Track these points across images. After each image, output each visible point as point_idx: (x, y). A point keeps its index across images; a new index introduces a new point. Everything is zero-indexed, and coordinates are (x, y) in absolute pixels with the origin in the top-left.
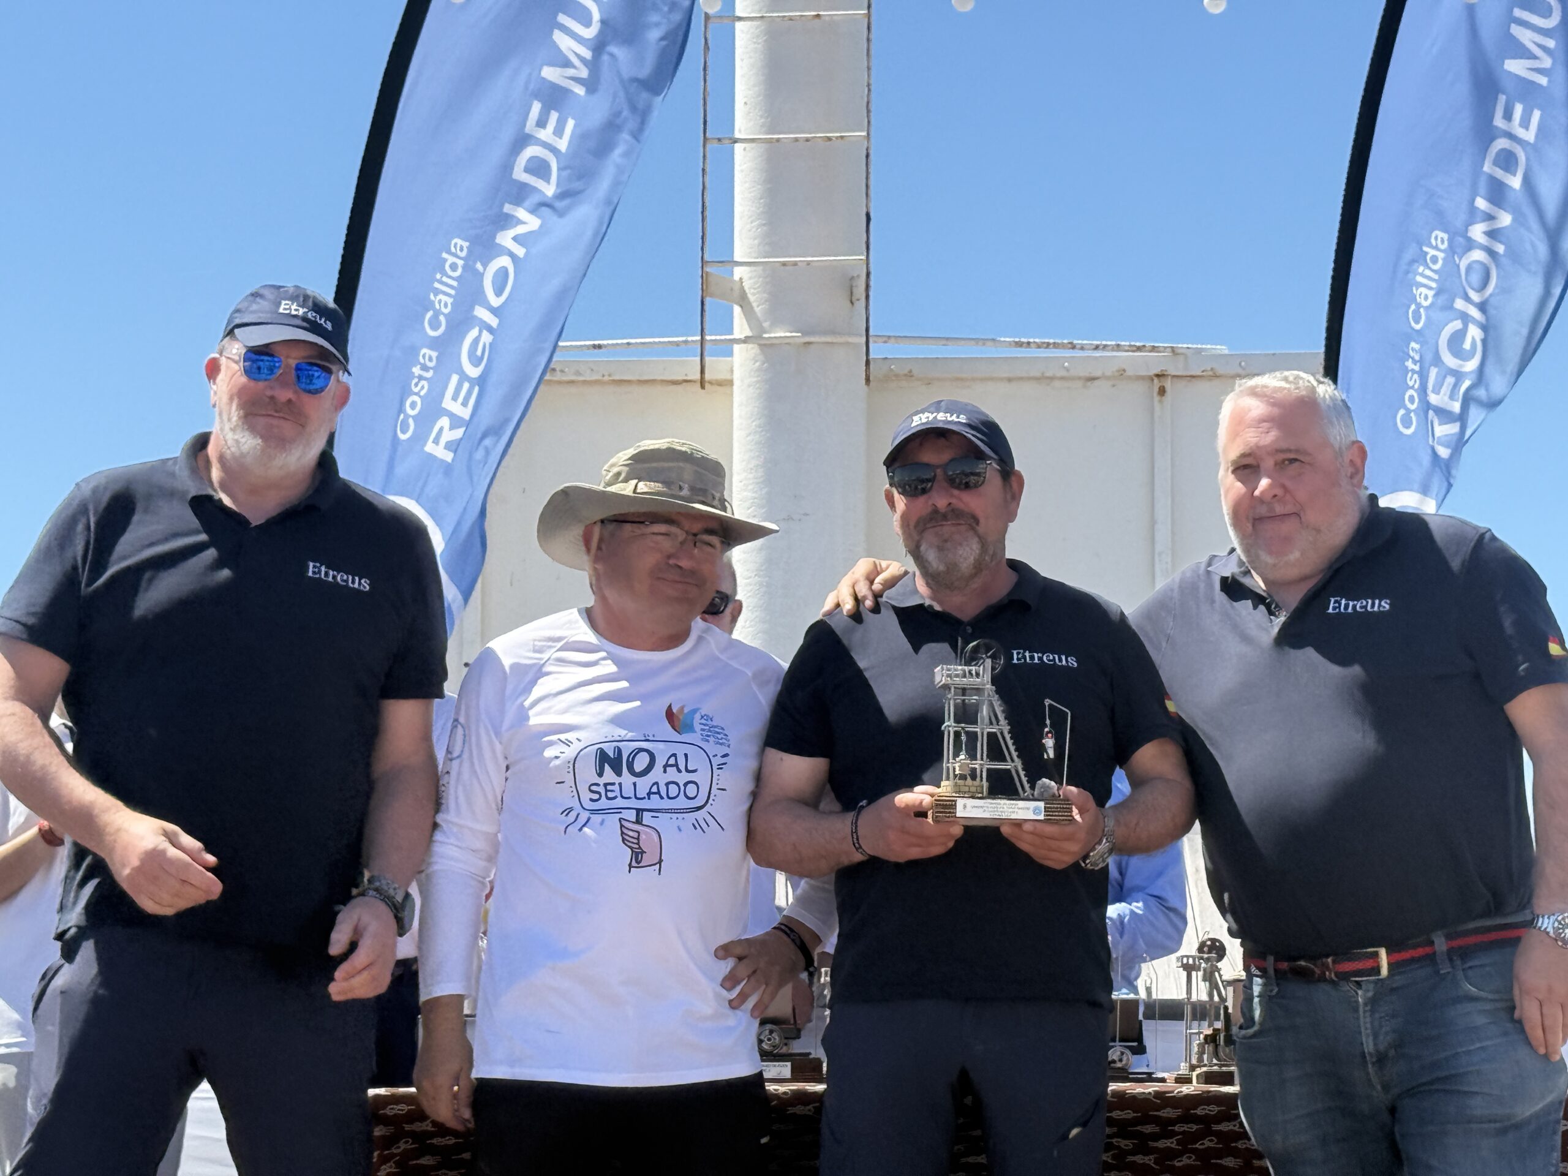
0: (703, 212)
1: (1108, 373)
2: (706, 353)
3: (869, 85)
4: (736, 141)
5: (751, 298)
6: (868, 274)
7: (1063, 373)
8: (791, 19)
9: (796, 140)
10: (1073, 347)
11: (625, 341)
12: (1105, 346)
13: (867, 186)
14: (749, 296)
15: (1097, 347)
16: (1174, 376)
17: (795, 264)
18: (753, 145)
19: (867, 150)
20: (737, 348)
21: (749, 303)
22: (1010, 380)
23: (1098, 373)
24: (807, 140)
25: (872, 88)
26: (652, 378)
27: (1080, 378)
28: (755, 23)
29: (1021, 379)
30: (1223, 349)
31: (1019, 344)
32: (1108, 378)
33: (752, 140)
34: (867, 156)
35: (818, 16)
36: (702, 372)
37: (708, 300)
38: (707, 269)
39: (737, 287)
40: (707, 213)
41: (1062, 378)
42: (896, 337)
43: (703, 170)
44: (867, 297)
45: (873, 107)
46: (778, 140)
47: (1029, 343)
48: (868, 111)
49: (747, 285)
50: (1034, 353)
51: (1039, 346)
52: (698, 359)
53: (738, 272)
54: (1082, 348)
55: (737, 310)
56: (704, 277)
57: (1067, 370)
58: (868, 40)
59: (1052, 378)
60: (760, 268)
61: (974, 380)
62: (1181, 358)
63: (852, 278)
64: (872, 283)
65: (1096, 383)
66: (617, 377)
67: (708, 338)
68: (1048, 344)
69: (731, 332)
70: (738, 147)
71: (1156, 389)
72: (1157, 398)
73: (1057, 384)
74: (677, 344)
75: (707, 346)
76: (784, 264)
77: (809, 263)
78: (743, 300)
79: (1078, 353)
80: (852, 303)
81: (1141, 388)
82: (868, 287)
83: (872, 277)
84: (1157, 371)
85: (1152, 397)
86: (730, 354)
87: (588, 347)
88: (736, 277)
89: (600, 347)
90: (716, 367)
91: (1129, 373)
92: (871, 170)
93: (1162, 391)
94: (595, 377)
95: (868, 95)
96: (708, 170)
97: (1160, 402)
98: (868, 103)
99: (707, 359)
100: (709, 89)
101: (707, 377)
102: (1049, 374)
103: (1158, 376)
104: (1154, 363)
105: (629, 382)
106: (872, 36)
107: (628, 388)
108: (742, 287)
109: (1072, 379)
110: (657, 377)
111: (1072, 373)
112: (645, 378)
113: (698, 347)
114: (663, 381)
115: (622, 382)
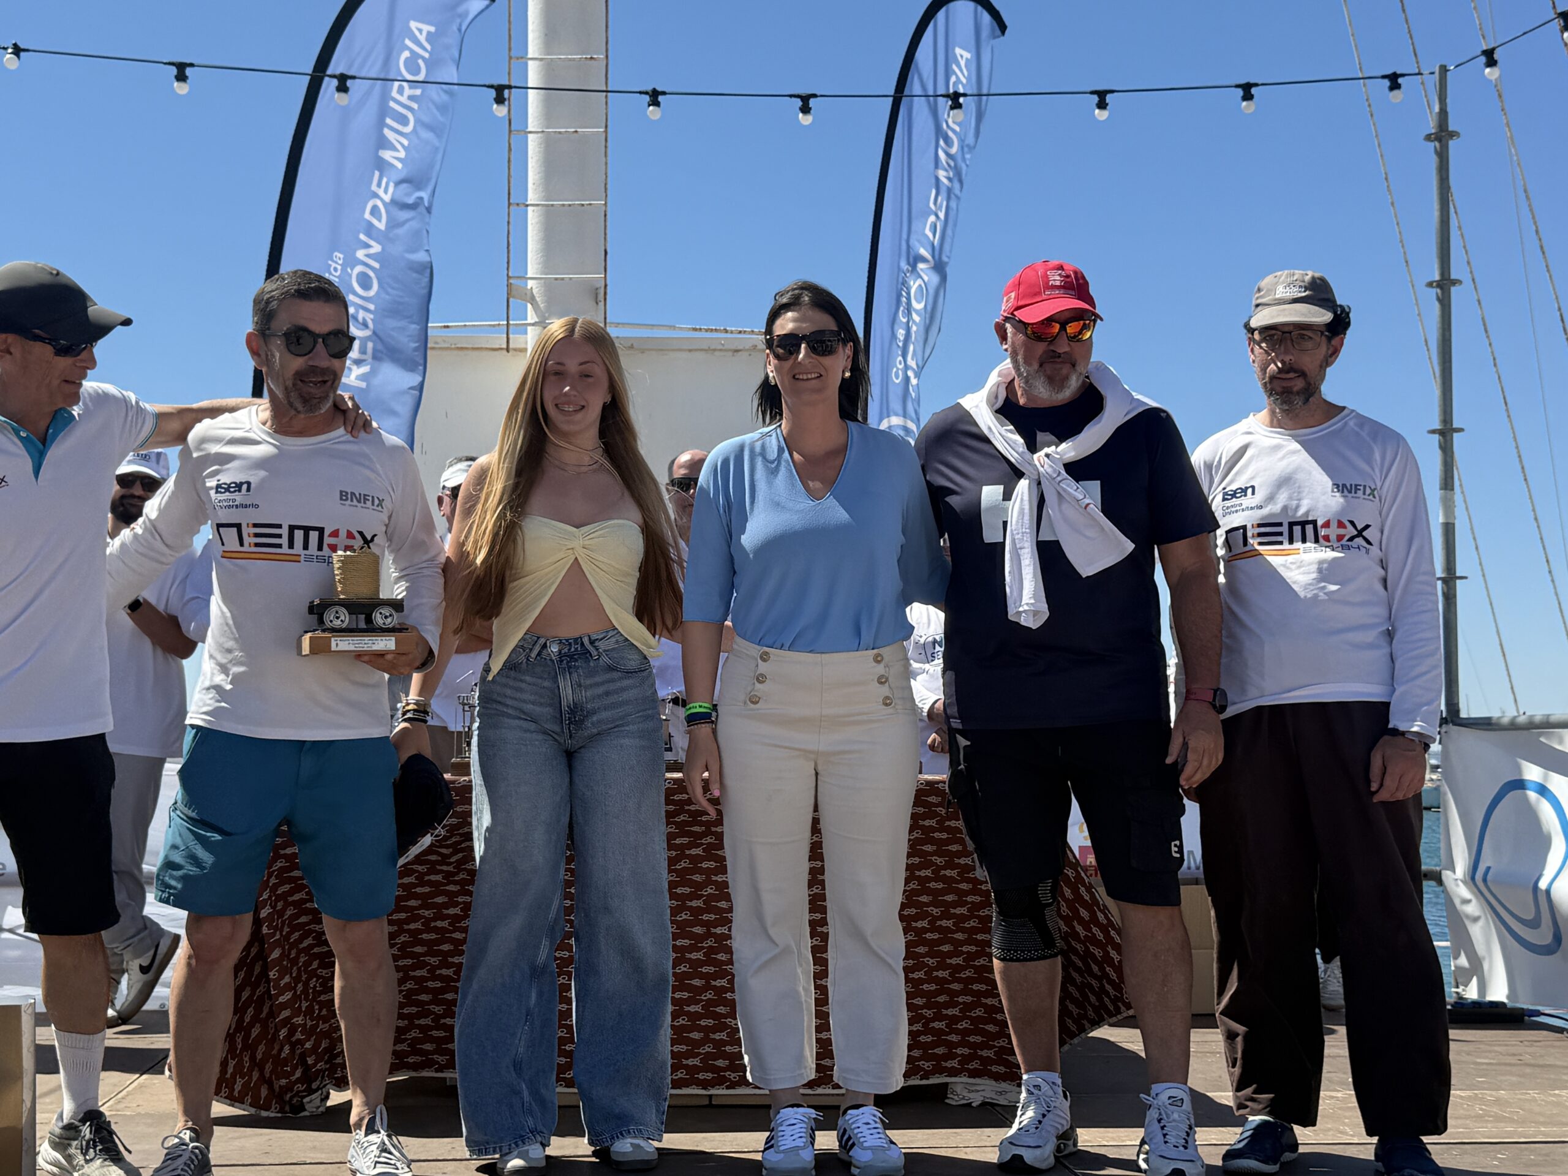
0: (508, 248)
1: (747, 347)
2: (511, 331)
3: (606, 174)
4: (527, 206)
5: (538, 299)
7: (720, 347)
8: (560, 133)
9: (563, 205)
10: (726, 331)
11: (463, 324)
12: (745, 332)
13: (605, 234)
14: (536, 297)
15: (740, 332)
17: (563, 279)
18: (540, 208)
19: (605, 211)
20: (529, 328)
21: (537, 302)
22: (690, 351)
23: (740, 347)
24: (570, 205)
25: (608, 174)
26: (480, 346)
27: (729, 351)
28: (539, 135)
29: (696, 350)
31: (695, 330)
32: (745, 350)
33: (537, 205)
34: (605, 215)
35: (576, 132)
36: (508, 342)
37: (511, 300)
38: (511, 281)
39: (529, 293)
40: (511, 247)
41: (721, 350)
42: (623, 324)
43: (508, 222)
44: (605, 299)
45: (609, 186)
46: (552, 205)
47: (700, 329)
48: (606, 189)
49: (535, 291)
50: (703, 334)
51: (707, 330)
52: (505, 336)
53: (531, 284)
54: (731, 332)
55: (529, 306)
56: (509, 285)
57: (723, 345)
58: (606, 147)
59: (715, 350)
60: (543, 281)
61: (668, 350)
63: (596, 288)
64: (608, 291)
65: (740, 353)
66: (459, 346)
67: (511, 322)
68: (712, 330)
69: (526, 319)
70: (530, 209)
73: (717, 353)
74: (494, 326)
75: (511, 328)
76: (556, 279)
77: (571, 278)
78: (533, 300)
79: (729, 335)
80: (597, 303)
82: (605, 293)
83: (608, 287)
86: (526, 333)
87: (441, 327)
88: (529, 287)
89: (448, 327)
90: (516, 341)
92: (608, 224)
94: (446, 345)
95: (606, 180)
96: (511, 221)
98: (606, 184)
99: (511, 336)
100: (512, 173)
101: (511, 346)
102: (712, 348)
105: (466, 348)
106: (609, 144)
107: (466, 352)
108: (532, 293)
109: (726, 350)
110: (483, 346)
111: (726, 347)
112: (476, 346)
113: (505, 328)
114: (487, 349)
115: (462, 349)
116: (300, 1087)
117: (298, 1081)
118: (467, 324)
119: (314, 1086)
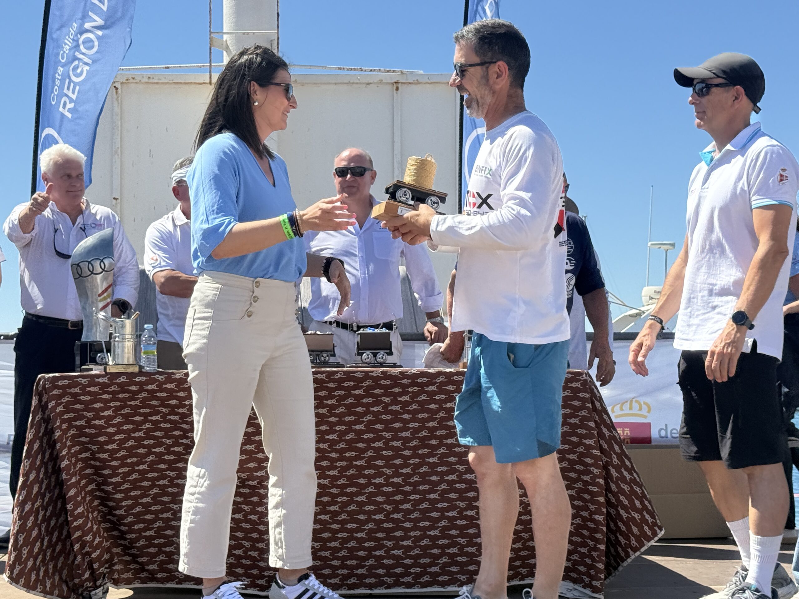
0: (210, 12)
1: (375, 81)
2: (212, 71)
6: (278, 38)
7: (358, 81)
10: (362, 70)
11: (178, 65)
12: (374, 70)
14: (230, 47)
15: (371, 71)
16: (402, 83)
17: (248, 34)
21: (230, 50)
22: (336, 84)
23: (371, 81)
26: (190, 81)
27: (364, 83)
29: (340, 83)
30: (421, 72)
31: (340, 69)
32: (374, 83)
36: (210, 78)
37: (212, 48)
38: (212, 35)
39: (225, 44)
40: (212, 12)
41: (357, 83)
44: (278, 48)
47: (344, 69)
49: (228, 43)
50: (346, 72)
51: (348, 69)
52: (209, 74)
54: (365, 71)
55: (225, 53)
56: (211, 38)
59: (353, 83)
60: (234, 35)
61: (321, 84)
62: (405, 75)
63: (272, 41)
64: (280, 42)
65: (371, 85)
66: (176, 81)
67: (213, 64)
68: (352, 69)
71: (395, 88)
72: (395, 91)
73: (354, 85)
74: (200, 67)
75: (212, 68)
76: (244, 34)
77: (254, 33)
78: (227, 48)
79: (363, 73)
81: (389, 87)
82: (278, 44)
83: (280, 39)
84: (395, 81)
85: (393, 92)
87: (163, 68)
88: (224, 40)
89: (168, 68)
91: (384, 81)
93: (397, 89)
94: (166, 81)
97: (397, 93)
99: (212, 74)
102: (352, 81)
103: (396, 83)
104: (395, 77)
105: (181, 83)
107: (180, 86)
108: (227, 43)
109: (360, 83)
110: (192, 81)
111: (361, 81)
112: (187, 82)
113: (209, 67)
114: (195, 83)
115: (177, 83)
116: (89, 584)
117: (87, 580)
118: (182, 65)
119: (98, 583)
